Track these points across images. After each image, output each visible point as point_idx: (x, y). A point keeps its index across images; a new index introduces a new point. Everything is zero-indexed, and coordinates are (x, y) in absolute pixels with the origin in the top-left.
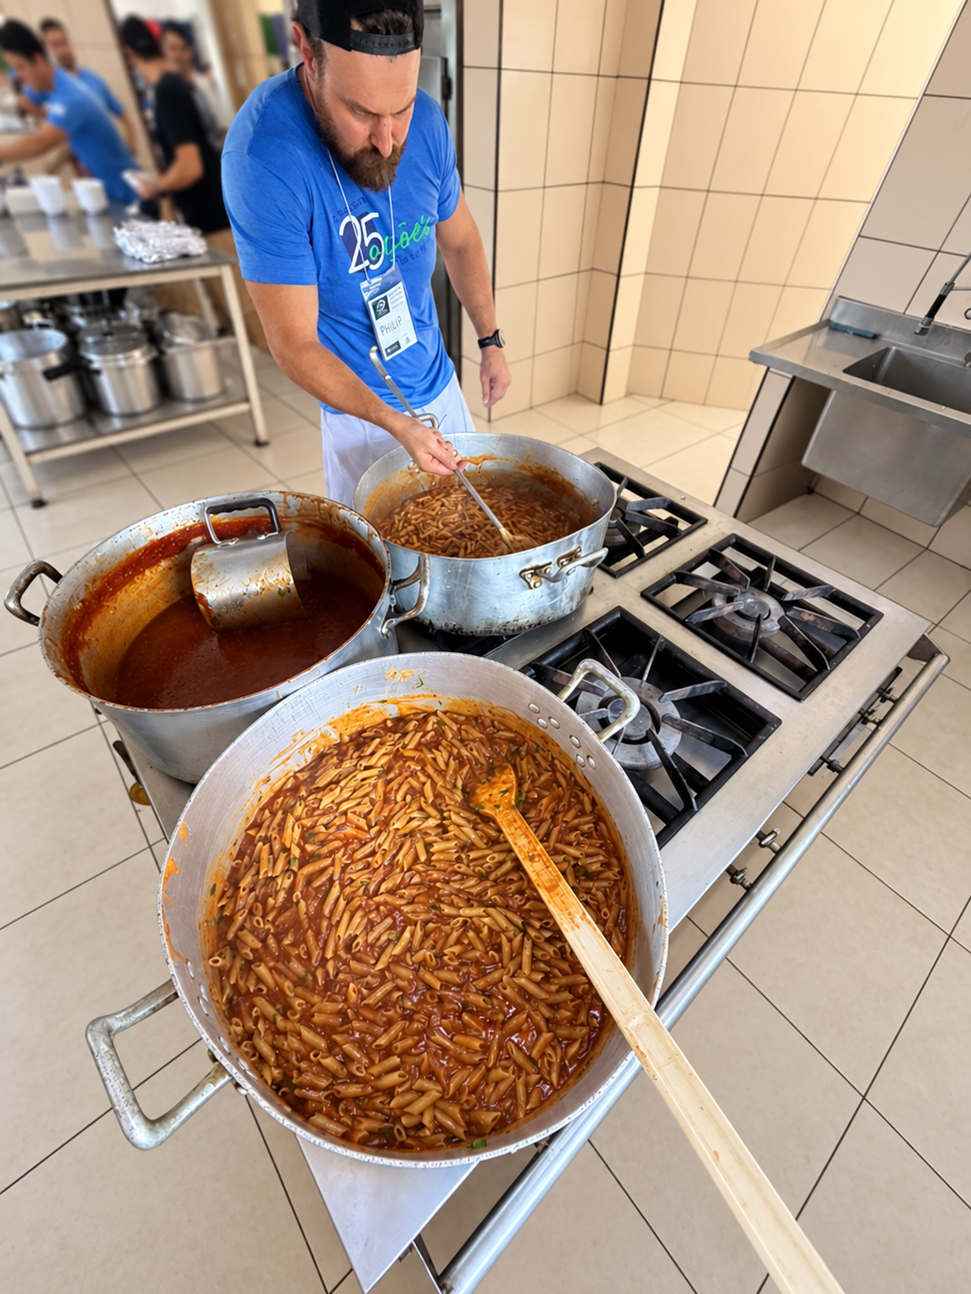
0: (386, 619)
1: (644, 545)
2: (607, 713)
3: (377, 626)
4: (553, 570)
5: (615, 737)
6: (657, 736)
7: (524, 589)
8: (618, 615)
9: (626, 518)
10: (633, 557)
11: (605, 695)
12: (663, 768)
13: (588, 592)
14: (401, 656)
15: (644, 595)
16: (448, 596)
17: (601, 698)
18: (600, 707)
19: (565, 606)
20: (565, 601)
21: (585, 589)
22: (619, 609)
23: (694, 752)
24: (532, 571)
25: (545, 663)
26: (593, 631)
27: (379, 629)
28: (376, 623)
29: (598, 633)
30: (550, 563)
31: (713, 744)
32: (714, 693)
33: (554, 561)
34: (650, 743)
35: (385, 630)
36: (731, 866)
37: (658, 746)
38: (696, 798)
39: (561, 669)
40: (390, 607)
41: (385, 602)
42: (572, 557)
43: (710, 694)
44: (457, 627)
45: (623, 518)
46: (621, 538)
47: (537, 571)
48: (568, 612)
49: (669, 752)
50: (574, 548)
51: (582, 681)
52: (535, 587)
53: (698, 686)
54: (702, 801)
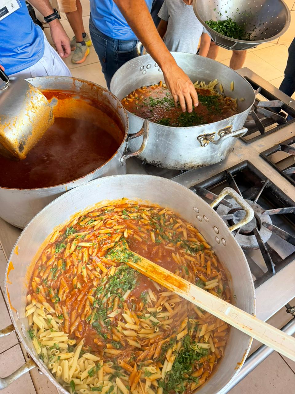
0: (123, 155)
1: (265, 127)
2: (233, 217)
3: (119, 158)
4: (216, 137)
5: (236, 231)
6: (259, 232)
7: (198, 146)
8: (246, 165)
9: (258, 110)
10: (258, 133)
11: (233, 208)
12: (259, 250)
13: (231, 150)
14: (128, 175)
15: (262, 155)
16: (156, 146)
17: (231, 209)
18: (229, 213)
19: (218, 157)
20: (219, 154)
21: (230, 149)
22: (247, 162)
23: (277, 243)
24: (205, 137)
25: (202, 187)
26: (231, 172)
27: (119, 160)
28: (118, 156)
29: (233, 174)
30: (214, 133)
31: (288, 240)
32: (293, 213)
33: (217, 132)
34: (254, 235)
35: (122, 160)
36: (288, 304)
37: (258, 238)
38: (275, 267)
39: (210, 191)
40: (126, 148)
41: (124, 146)
42: (227, 131)
43: (290, 214)
44: (159, 163)
45: (255, 110)
46: (252, 122)
47: (207, 137)
48: (220, 161)
49: (264, 242)
50: (228, 126)
51: (223, 200)
52: (204, 146)
53: (285, 208)
54: (278, 269)
